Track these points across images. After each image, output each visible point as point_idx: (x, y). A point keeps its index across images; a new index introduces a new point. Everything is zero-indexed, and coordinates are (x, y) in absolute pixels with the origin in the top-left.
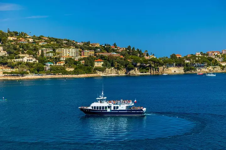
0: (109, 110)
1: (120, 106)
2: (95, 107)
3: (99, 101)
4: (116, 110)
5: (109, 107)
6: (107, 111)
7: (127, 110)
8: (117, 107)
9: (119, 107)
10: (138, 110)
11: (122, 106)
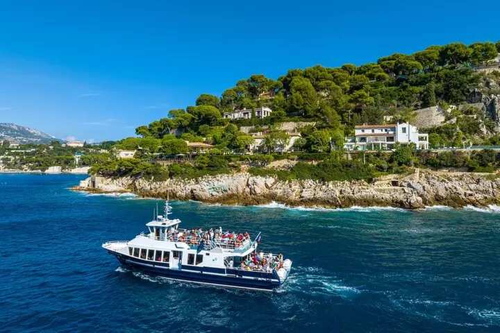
0: (173, 264)
1: (208, 254)
2: (137, 250)
3: (153, 231)
4: (194, 265)
5: (177, 254)
6: (168, 265)
7: (229, 271)
8: (200, 259)
9: (205, 257)
10: (265, 275)
11: (213, 254)
